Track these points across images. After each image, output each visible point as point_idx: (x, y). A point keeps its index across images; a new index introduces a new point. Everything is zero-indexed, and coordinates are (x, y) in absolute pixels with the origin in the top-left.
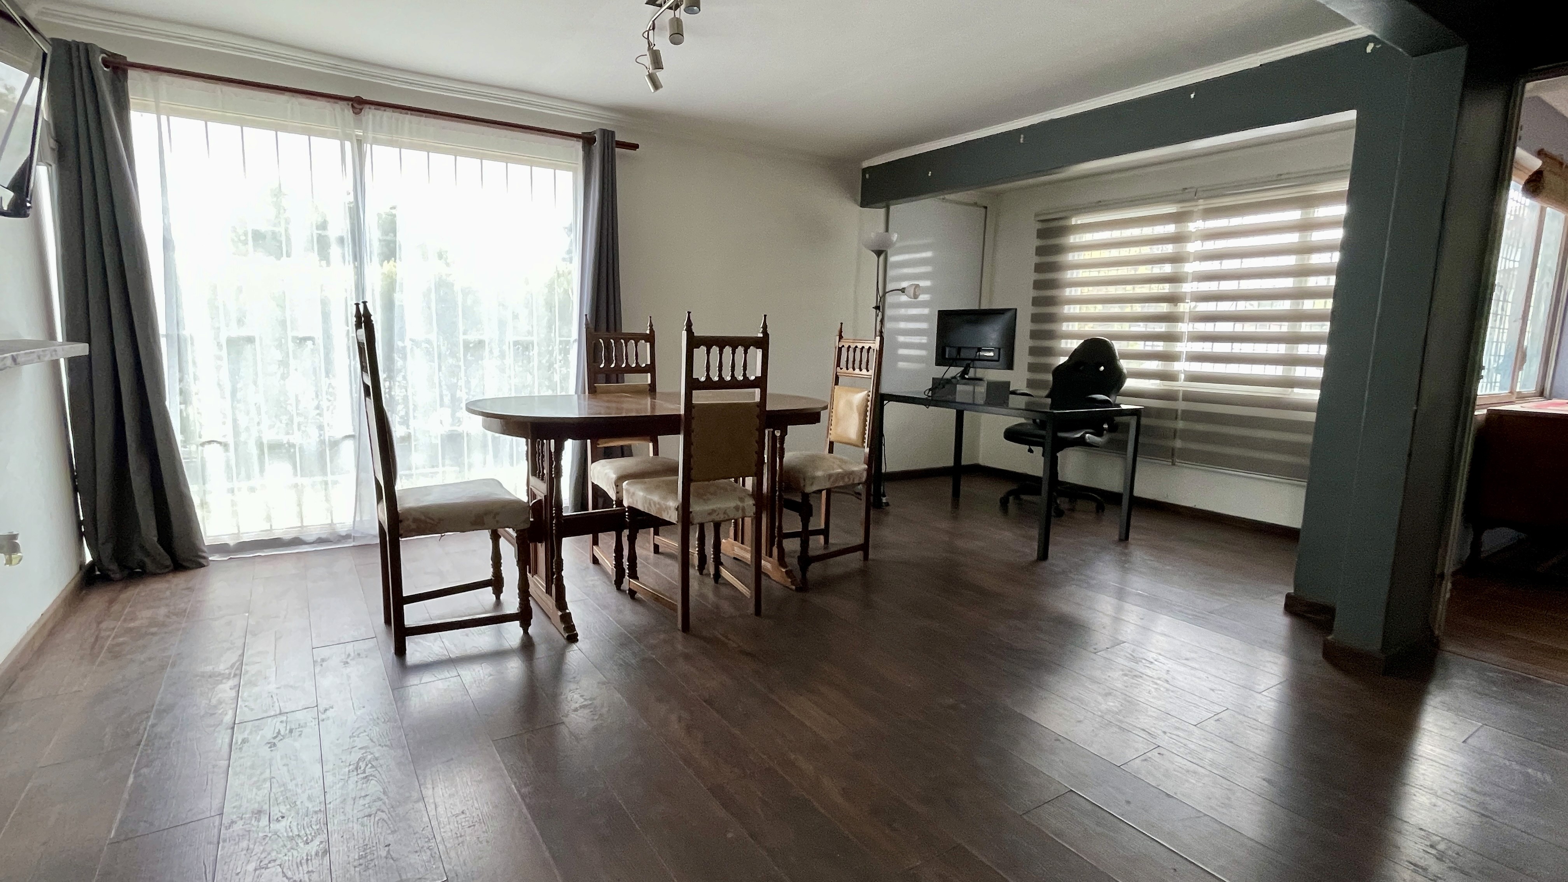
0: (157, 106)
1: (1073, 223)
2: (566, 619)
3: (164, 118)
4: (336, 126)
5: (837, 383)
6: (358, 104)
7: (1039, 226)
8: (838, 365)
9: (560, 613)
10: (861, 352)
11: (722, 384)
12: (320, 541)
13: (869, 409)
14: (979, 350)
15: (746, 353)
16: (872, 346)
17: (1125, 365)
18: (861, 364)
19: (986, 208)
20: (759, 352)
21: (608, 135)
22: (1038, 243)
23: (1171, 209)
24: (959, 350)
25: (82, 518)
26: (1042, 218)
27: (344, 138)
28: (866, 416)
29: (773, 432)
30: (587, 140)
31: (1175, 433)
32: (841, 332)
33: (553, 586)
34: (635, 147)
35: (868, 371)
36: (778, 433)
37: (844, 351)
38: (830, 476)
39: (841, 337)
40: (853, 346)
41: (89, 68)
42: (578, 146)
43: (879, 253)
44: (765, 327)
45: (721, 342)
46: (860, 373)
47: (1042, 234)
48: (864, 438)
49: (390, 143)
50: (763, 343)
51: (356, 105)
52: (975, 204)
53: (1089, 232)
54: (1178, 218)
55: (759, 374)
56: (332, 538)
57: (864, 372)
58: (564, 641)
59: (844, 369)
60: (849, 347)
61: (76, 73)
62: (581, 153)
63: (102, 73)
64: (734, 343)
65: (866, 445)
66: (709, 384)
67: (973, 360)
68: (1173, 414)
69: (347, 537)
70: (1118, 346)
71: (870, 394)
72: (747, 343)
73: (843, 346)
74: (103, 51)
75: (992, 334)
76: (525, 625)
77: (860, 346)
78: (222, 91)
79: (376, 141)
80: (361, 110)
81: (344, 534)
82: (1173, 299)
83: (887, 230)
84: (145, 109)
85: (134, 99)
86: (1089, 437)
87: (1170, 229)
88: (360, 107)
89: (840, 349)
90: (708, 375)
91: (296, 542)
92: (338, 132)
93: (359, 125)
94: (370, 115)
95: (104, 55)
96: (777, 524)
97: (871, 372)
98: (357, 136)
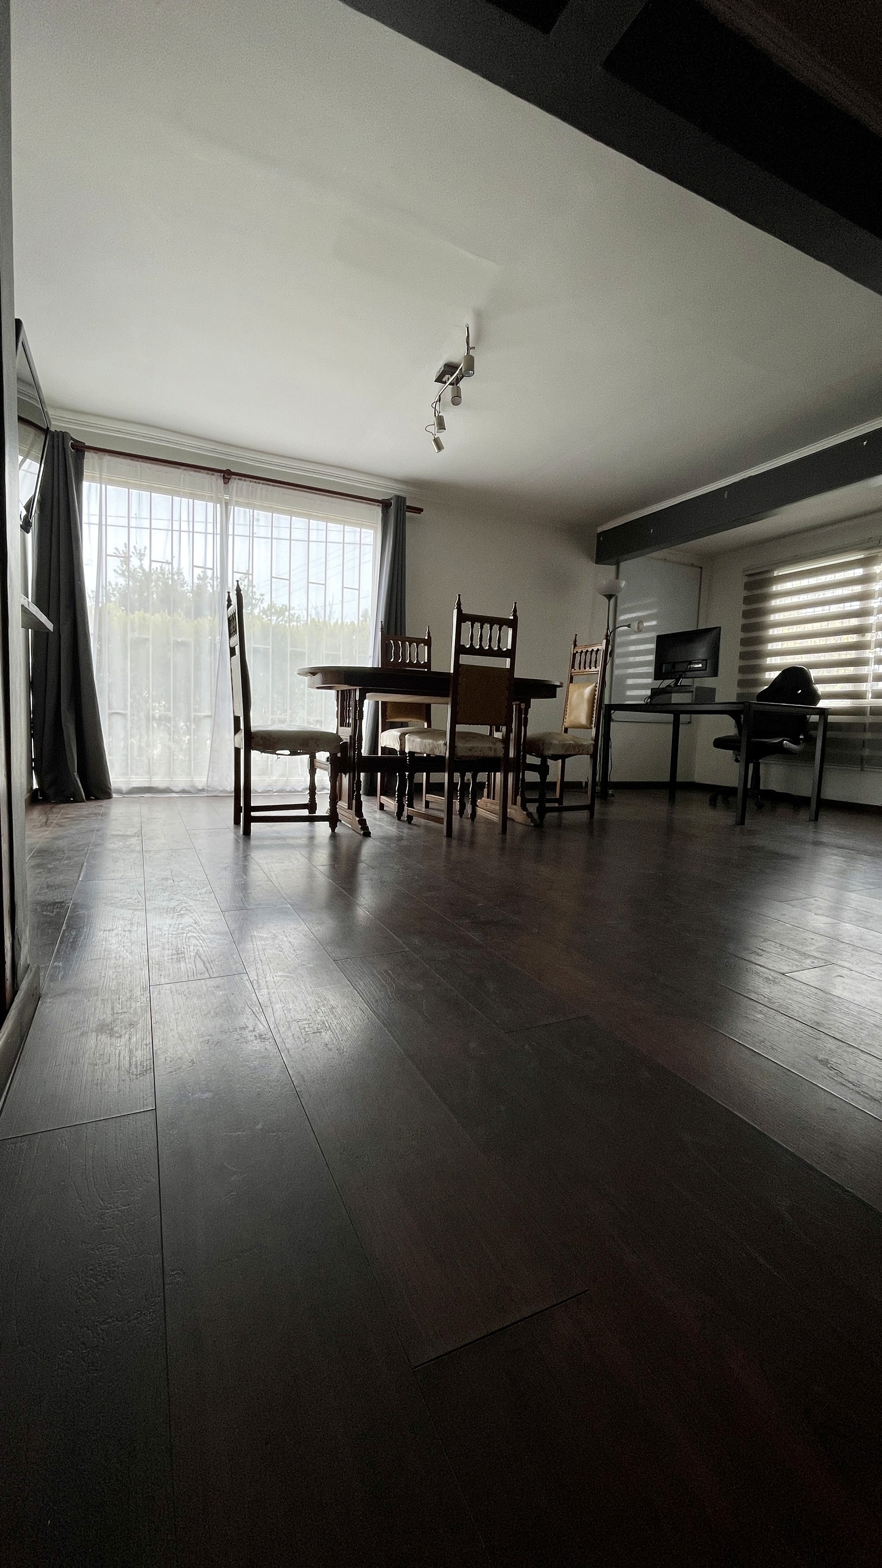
0: (101, 478)
1: (775, 575)
2: (363, 822)
3: (103, 486)
4: (212, 491)
5: (571, 682)
6: (227, 475)
7: (746, 580)
8: (573, 667)
9: (358, 819)
10: (591, 654)
11: (481, 652)
12: (184, 791)
13: (596, 697)
14: (690, 663)
15: (500, 630)
16: (600, 648)
17: (820, 688)
18: (590, 664)
19: (702, 568)
20: (510, 631)
21: (400, 500)
22: (745, 593)
23: (860, 556)
24: (674, 665)
25: (33, 757)
26: (750, 572)
27: (218, 500)
28: (594, 703)
29: (520, 705)
30: (385, 505)
31: (864, 744)
32: (575, 641)
33: (354, 801)
34: (419, 510)
35: (596, 668)
36: (523, 706)
37: (578, 656)
38: (564, 745)
39: (575, 645)
40: (585, 650)
41: (64, 449)
42: (378, 511)
43: (609, 597)
44: (515, 611)
45: (483, 620)
46: (590, 670)
47: (748, 586)
48: (592, 721)
49: (247, 505)
50: (513, 624)
51: (226, 476)
52: (692, 565)
53: (789, 581)
54: (864, 563)
55: (509, 647)
56: (192, 790)
57: (593, 669)
58: (360, 837)
59: (577, 670)
60: (582, 652)
61: (56, 451)
62: (380, 515)
63: (70, 451)
64: (492, 621)
65: (593, 726)
66: (472, 651)
67: (684, 672)
68: (863, 727)
69: (203, 790)
70: (814, 673)
71: (598, 685)
72: (501, 622)
73: (577, 652)
74: (72, 439)
75: (701, 651)
76: (333, 826)
77: (590, 649)
78: (141, 466)
79: (238, 504)
80: (229, 479)
81: (200, 788)
82: (860, 630)
83: (617, 577)
84: (93, 480)
85: (86, 472)
86: (786, 744)
87: (859, 572)
88: (229, 477)
89: (574, 655)
90: (472, 644)
91: (167, 790)
92: (212, 496)
93: (226, 492)
94: (235, 483)
95: (72, 441)
96: (521, 777)
97: (599, 668)
98: (225, 499)
